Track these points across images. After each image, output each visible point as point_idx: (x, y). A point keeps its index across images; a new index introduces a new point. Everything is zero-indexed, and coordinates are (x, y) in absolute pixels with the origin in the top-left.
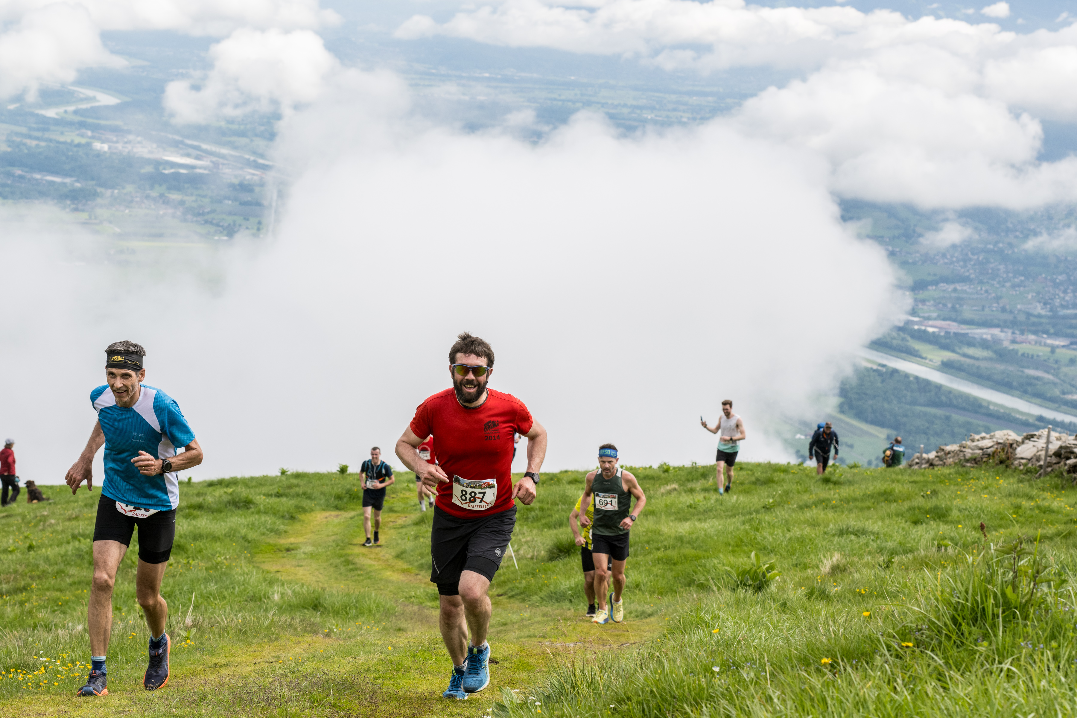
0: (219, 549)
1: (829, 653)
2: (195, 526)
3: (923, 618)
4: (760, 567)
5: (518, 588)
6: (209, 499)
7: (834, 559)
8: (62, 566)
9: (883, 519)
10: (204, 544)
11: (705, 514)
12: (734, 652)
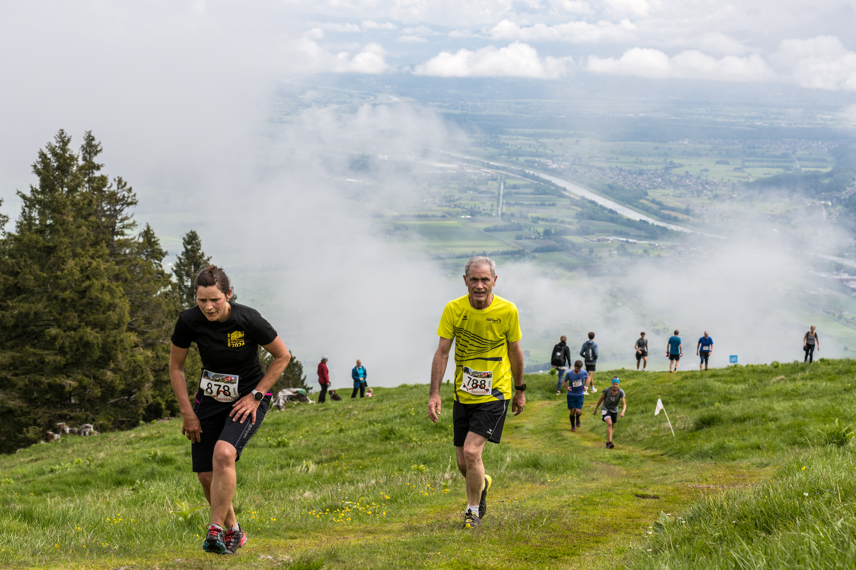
4: (841, 430)
5: (675, 450)
8: (363, 443)
11: (802, 395)
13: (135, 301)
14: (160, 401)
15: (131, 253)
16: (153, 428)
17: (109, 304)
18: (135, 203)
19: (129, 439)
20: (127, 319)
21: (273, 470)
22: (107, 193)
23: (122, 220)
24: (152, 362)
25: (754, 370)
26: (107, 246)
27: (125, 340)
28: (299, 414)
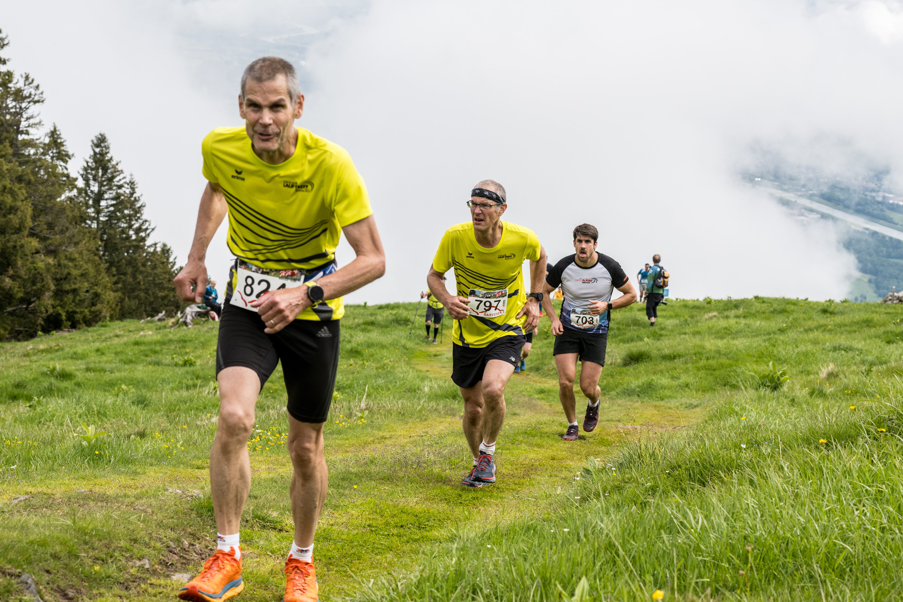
0: (385, 354)
1: (825, 435)
2: (369, 337)
3: (893, 411)
4: (775, 373)
6: (379, 318)
7: (830, 368)
9: (865, 340)
10: (375, 350)
11: (735, 334)
12: (756, 434)
13: (37, 205)
14: (60, 312)
15: (35, 154)
16: (52, 340)
17: (10, 207)
18: (43, 101)
19: (27, 351)
20: (29, 223)
21: (178, 390)
22: (13, 89)
23: (28, 119)
24: (53, 270)
25: (685, 305)
26: (11, 146)
27: (26, 245)
28: (208, 332)
